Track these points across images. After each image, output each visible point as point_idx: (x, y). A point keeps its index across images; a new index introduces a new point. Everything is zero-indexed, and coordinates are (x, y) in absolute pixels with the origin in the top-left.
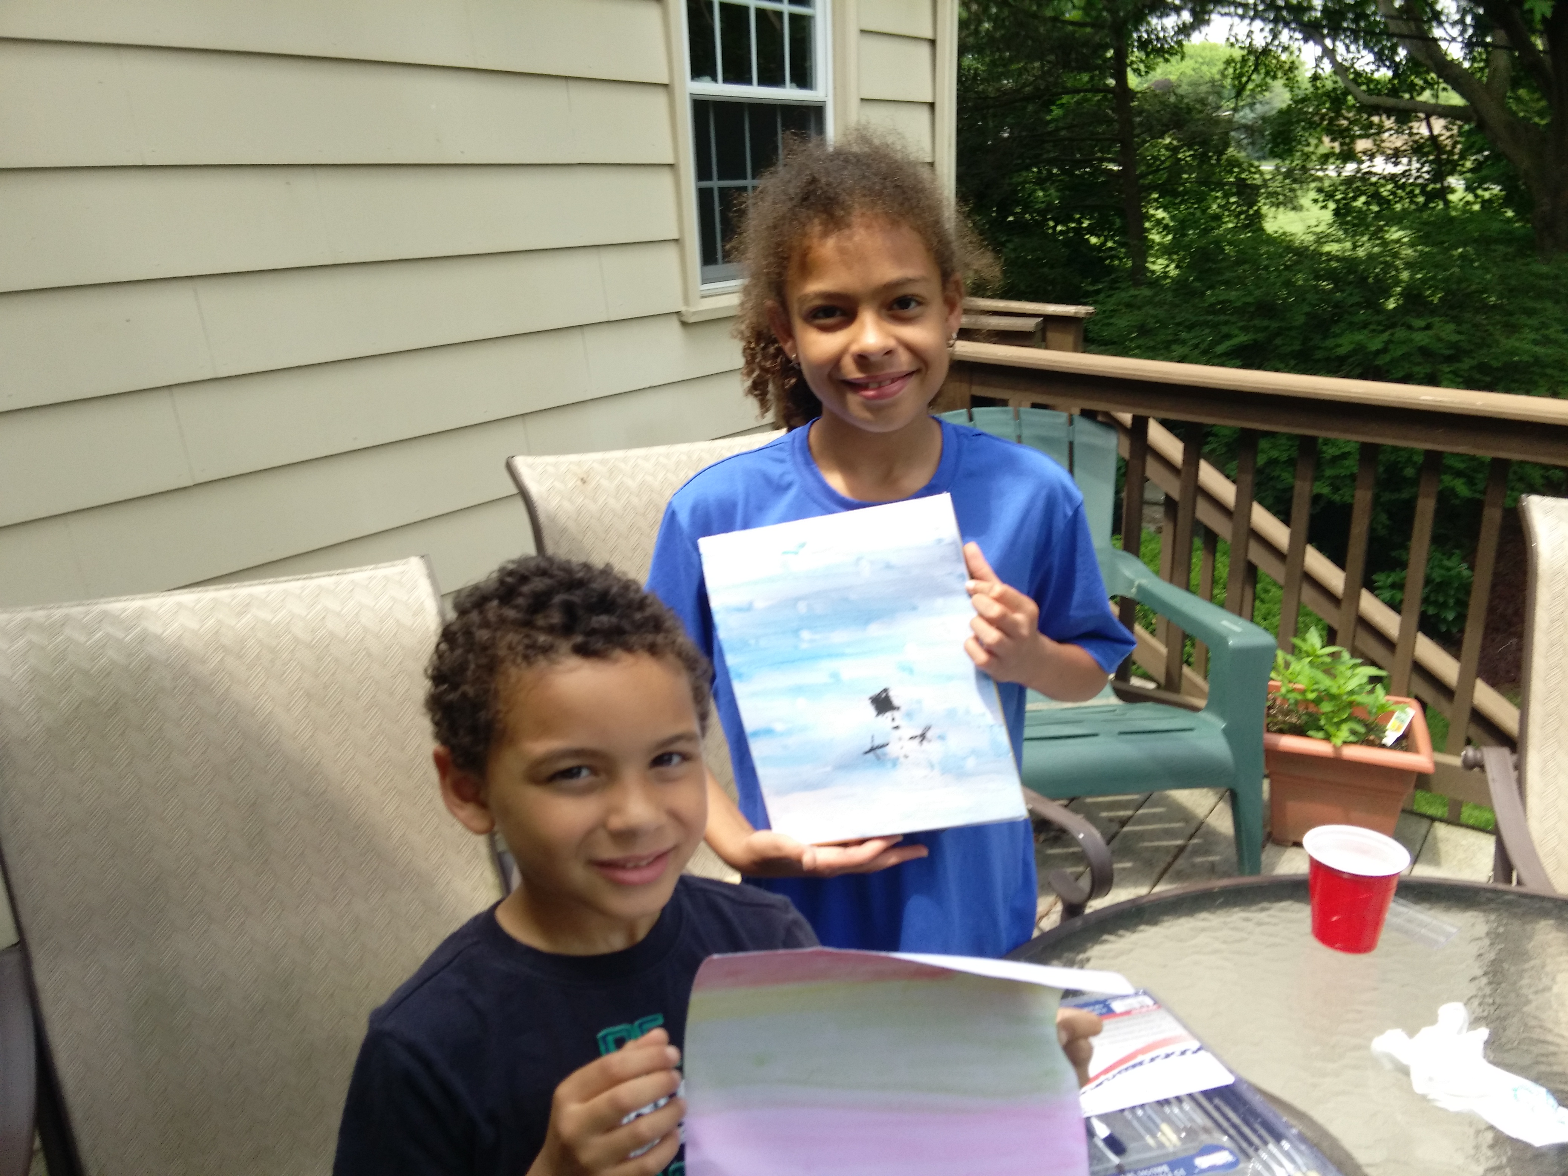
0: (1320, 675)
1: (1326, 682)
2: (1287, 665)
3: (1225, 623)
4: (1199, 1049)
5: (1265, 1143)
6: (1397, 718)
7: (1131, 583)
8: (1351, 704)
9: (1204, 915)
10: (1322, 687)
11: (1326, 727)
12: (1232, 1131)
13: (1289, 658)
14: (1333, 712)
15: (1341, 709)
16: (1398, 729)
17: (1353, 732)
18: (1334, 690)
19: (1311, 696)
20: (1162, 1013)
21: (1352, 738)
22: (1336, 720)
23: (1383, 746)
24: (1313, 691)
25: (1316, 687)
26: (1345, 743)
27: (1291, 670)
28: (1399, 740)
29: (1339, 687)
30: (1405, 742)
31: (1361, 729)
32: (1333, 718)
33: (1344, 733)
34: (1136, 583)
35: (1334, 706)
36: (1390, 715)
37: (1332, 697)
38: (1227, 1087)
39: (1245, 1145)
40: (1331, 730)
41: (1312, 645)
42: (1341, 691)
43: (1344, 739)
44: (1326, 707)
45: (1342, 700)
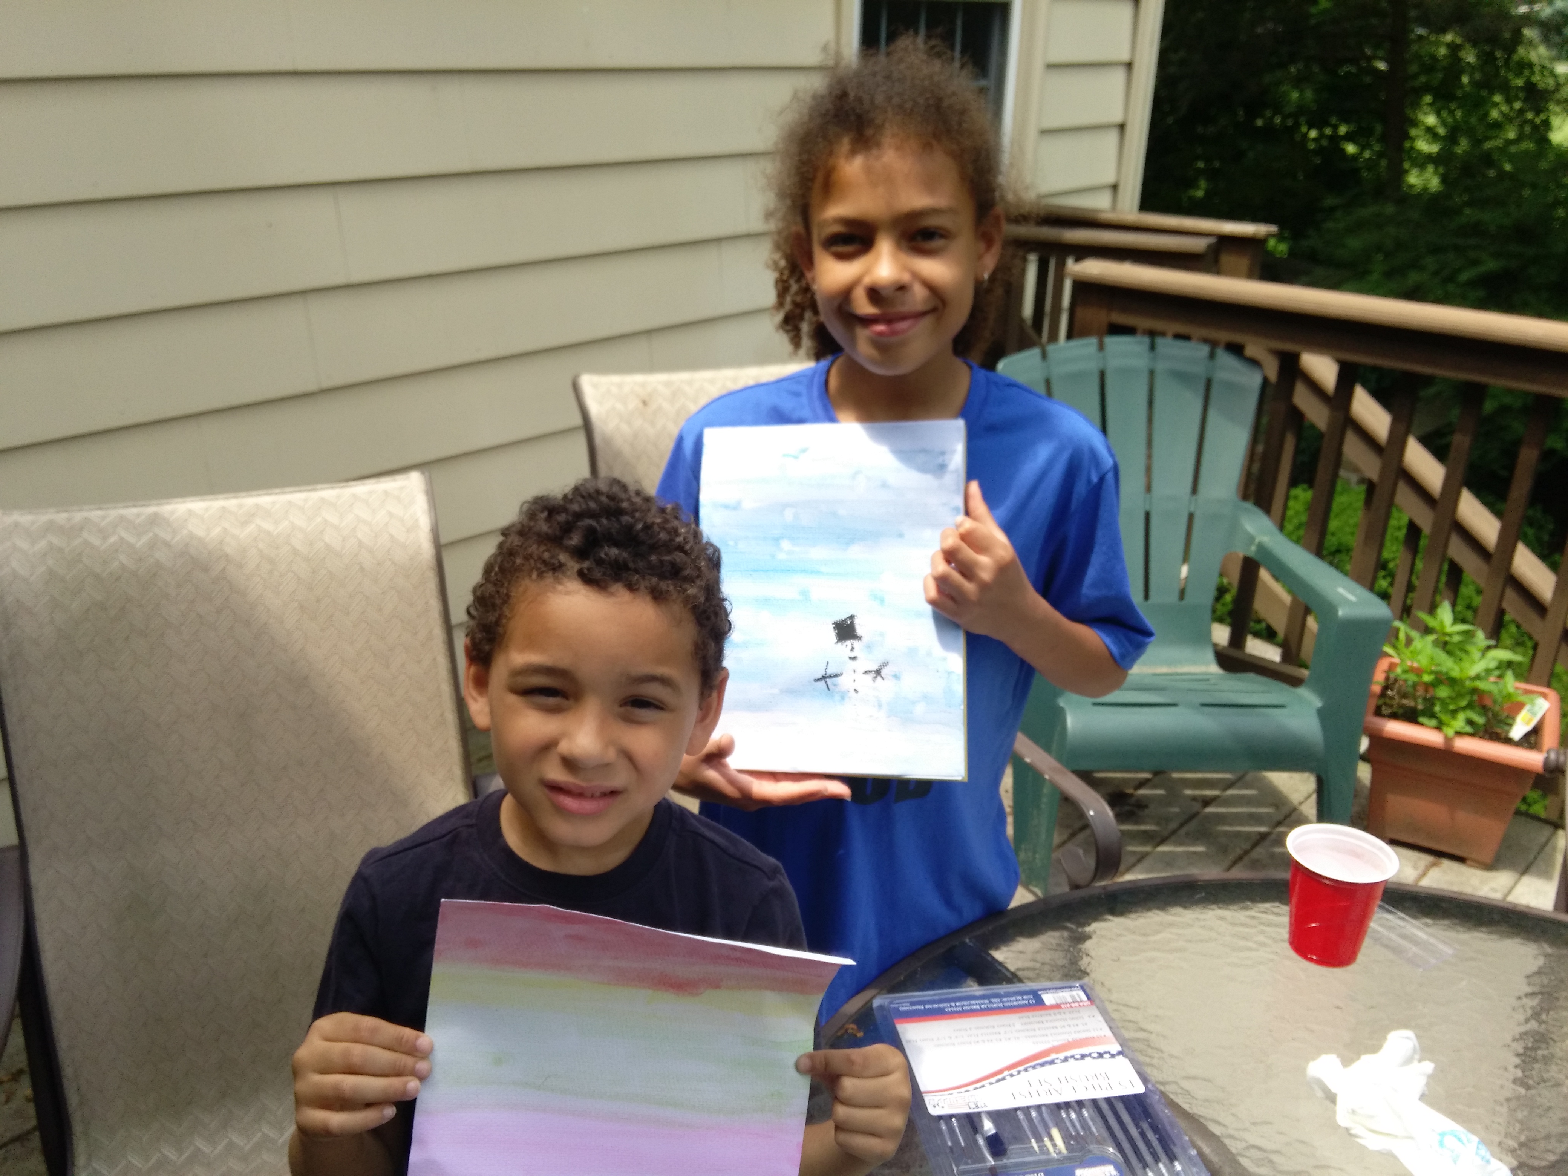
0: (1441, 656)
1: (1448, 665)
2: (1409, 641)
3: (1341, 590)
4: (1120, 1053)
5: (1157, 1159)
6: (1528, 711)
7: (1251, 539)
8: (1475, 691)
9: (1178, 910)
10: (1444, 669)
11: (1439, 715)
12: (1126, 1145)
13: (1414, 634)
14: (1450, 698)
15: (1460, 695)
16: (1527, 723)
17: (1470, 722)
18: (1455, 673)
19: (1427, 678)
20: (1094, 1011)
21: (1468, 729)
22: (1452, 707)
23: (1508, 741)
24: (1431, 672)
25: (1434, 668)
26: (1459, 734)
27: (1412, 648)
28: (1528, 735)
29: (1461, 670)
30: (1532, 739)
31: (1480, 720)
32: (1448, 704)
33: (1459, 723)
34: (1257, 540)
35: (1454, 691)
36: (1519, 706)
37: (1452, 682)
38: (1136, 1096)
39: (1134, 1160)
40: (1444, 718)
41: (1442, 623)
42: (1463, 676)
43: (1459, 730)
44: (1443, 692)
45: (1463, 686)
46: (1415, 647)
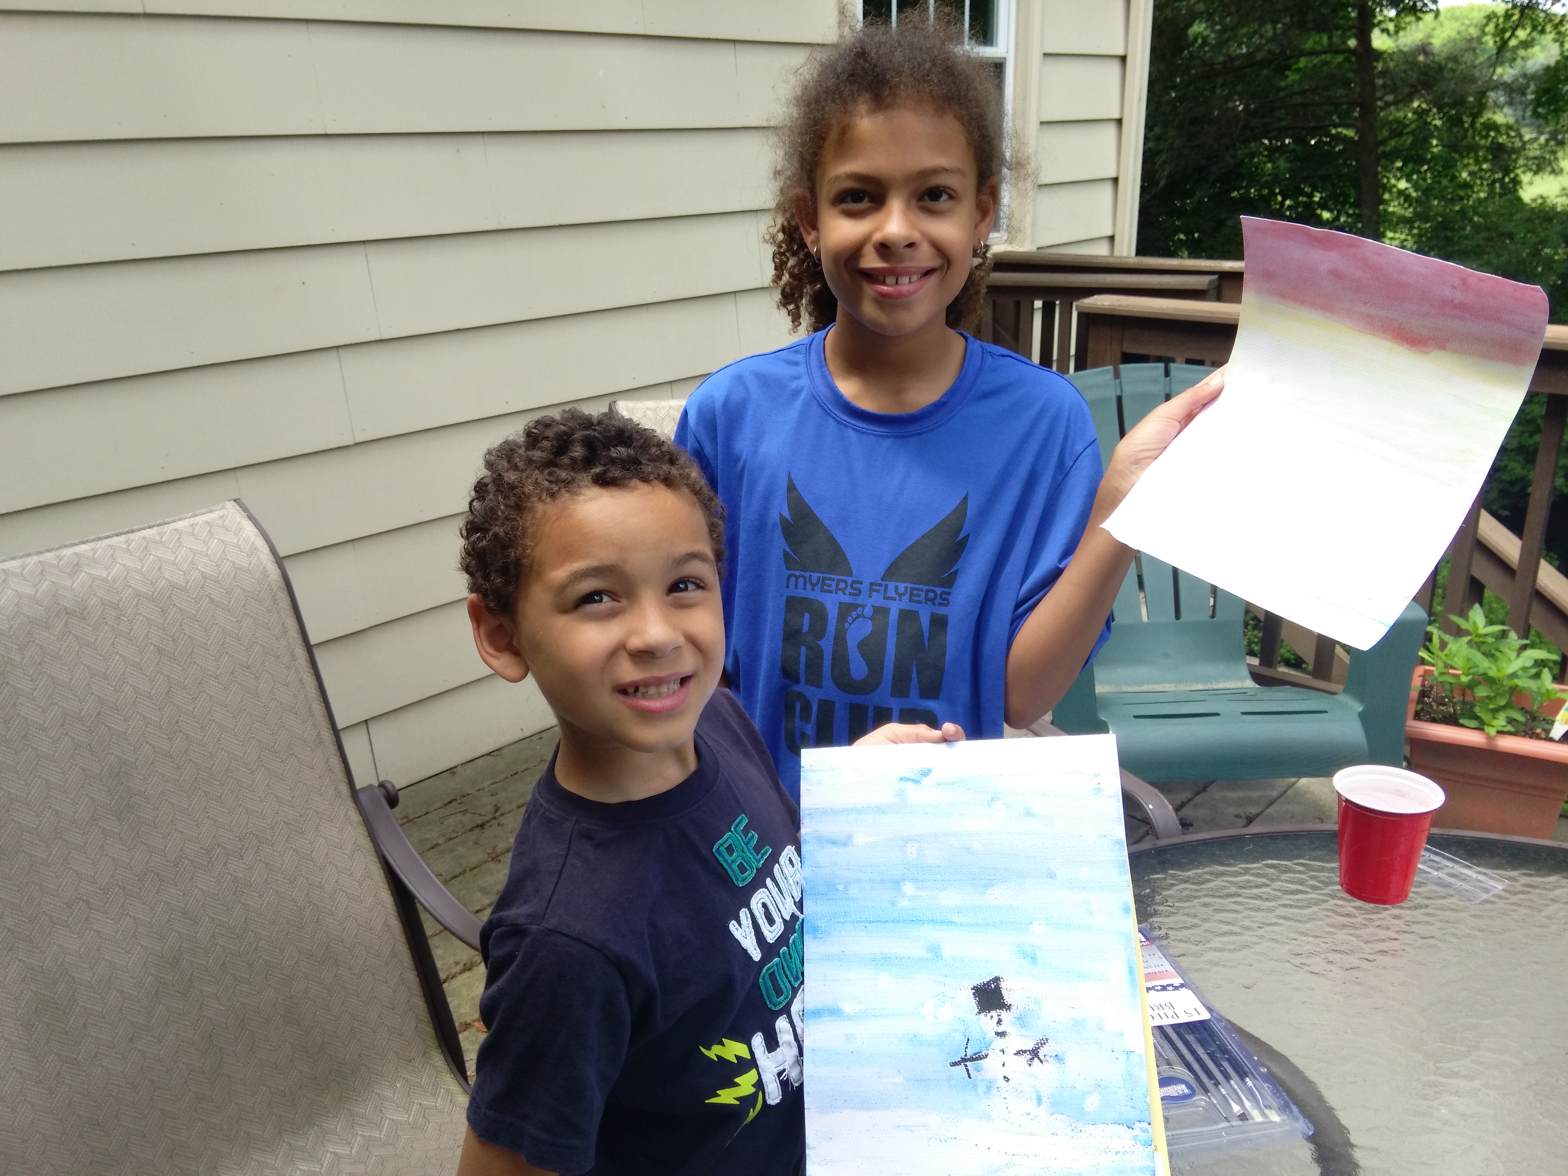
0: (1478, 657)
1: (1484, 664)
2: (1443, 645)
4: (1182, 986)
8: (1514, 689)
10: (1481, 671)
11: (1479, 716)
13: (1447, 638)
14: (1488, 697)
15: (1498, 695)
17: (1511, 721)
18: (1493, 673)
19: (1464, 679)
20: (1152, 949)
21: (1509, 728)
22: (1491, 707)
23: (1549, 739)
24: (1469, 675)
25: (1472, 670)
26: (1500, 732)
27: (1446, 652)
29: (1498, 671)
31: (1521, 718)
32: (1488, 704)
33: (1501, 721)
35: (1492, 690)
36: (1559, 705)
37: (1490, 681)
38: (1202, 1022)
39: (1206, 1079)
40: (1485, 717)
41: (1475, 624)
42: (1501, 675)
43: (1500, 729)
44: (1481, 692)
45: (1502, 686)
46: (1450, 649)
